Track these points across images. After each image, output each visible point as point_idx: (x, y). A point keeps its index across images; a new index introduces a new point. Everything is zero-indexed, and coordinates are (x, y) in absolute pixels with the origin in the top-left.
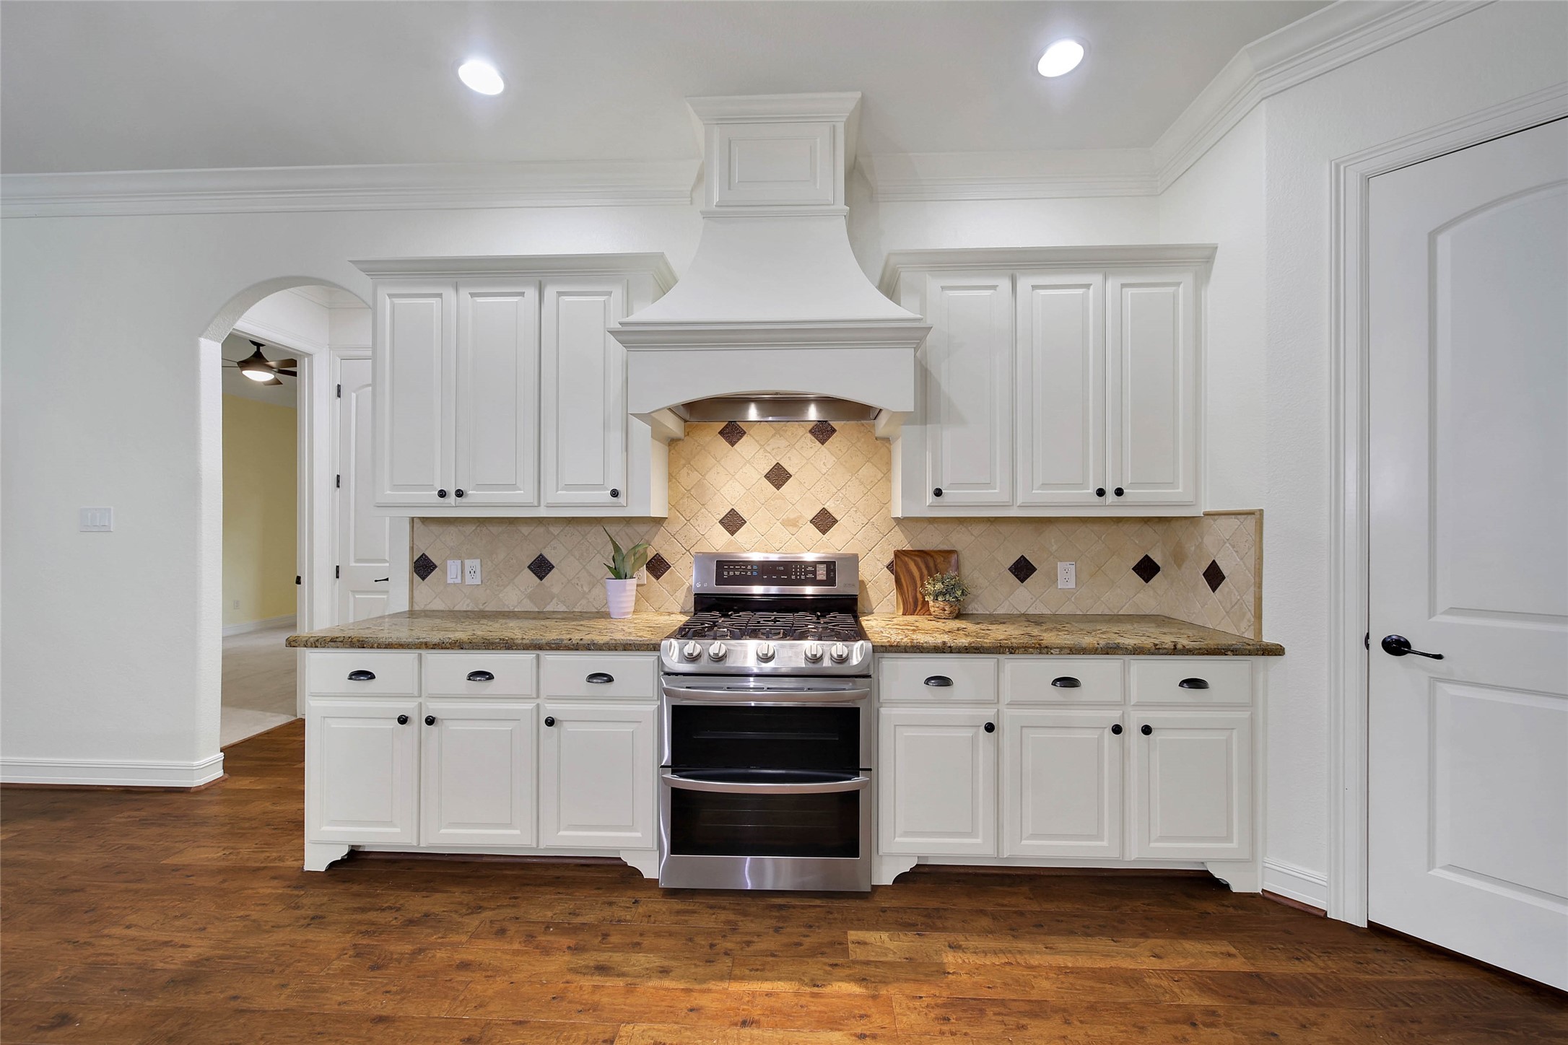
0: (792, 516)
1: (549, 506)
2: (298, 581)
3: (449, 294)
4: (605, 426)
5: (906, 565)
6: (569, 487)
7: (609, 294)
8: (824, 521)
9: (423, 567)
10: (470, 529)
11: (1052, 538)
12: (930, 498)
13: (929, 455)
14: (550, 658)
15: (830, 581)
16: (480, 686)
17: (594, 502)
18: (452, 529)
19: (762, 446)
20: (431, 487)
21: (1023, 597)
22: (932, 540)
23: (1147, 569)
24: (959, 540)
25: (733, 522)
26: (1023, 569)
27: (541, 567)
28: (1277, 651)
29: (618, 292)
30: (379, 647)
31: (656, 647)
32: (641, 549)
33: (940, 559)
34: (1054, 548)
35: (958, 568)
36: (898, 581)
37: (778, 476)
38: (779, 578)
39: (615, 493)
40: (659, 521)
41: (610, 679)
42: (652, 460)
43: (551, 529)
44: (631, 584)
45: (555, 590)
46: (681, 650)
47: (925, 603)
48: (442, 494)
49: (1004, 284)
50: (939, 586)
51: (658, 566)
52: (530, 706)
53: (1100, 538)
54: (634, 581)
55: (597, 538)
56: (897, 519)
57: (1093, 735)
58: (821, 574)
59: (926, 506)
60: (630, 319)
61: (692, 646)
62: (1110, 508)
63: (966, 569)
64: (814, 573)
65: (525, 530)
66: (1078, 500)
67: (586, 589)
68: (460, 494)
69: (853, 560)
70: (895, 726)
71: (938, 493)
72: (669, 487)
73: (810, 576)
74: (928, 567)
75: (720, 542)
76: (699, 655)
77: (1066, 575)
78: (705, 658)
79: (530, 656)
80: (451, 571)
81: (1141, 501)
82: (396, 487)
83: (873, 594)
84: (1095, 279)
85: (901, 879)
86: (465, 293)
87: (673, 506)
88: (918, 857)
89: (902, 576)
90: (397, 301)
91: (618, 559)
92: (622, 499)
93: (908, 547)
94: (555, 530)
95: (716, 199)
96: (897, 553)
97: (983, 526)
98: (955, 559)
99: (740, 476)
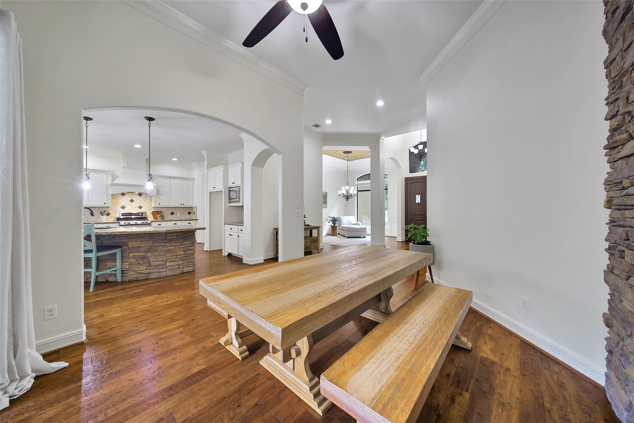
0: (134, 207)
1: (91, 205)
4: (103, 194)
6: (95, 202)
8: (140, 207)
11: (177, 209)
12: (158, 204)
13: (158, 200)
15: (142, 215)
17: (101, 205)
19: (129, 197)
21: (172, 217)
22: (158, 210)
23: (189, 213)
24: (163, 210)
25: (123, 207)
26: (172, 213)
28: (198, 220)
32: (106, 211)
33: (160, 212)
34: (177, 211)
35: (163, 213)
36: (153, 215)
37: (132, 201)
38: (133, 215)
39: (105, 203)
40: (109, 207)
42: (110, 199)
44: (105, 216)
47: (157, 218)
49: (169, 180)
50: (160, 215)
51: (108, 214)
53: (182, 210)
55: (98, 209)
56: (153, 207)
58: (141, 214)
59: (158, 205)
62: (182, 206)
63: (164, 213)
64: (139, 214)
66: (178, 205)
69: (146, 213)
71: (159, 204)
74: (158, 213)
75: (122, 210)
77: (179, 214)
81: (186, 205)
83: (149, 217)
84: (181, 180)
87: (111, 205)
91: (102, 213)
93: (155, 211)
95: (125, 166)
96: (153, 212)
97: (166, 208)
98: (162, 212)
99: (125, 201)
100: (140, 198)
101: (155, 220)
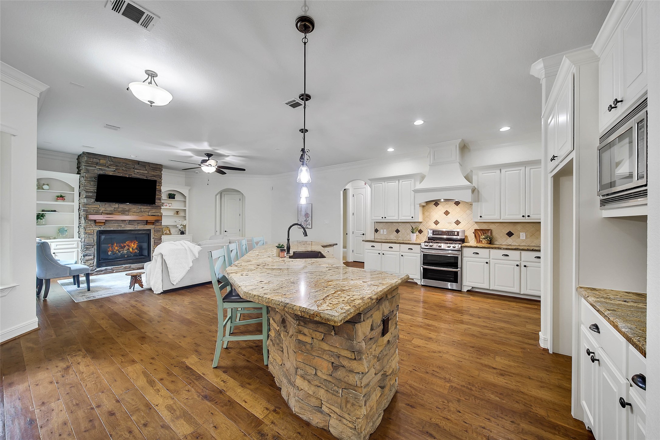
0: (450, 221)
1: (400, 220)
2: (347, 234)
3: (383, 183)
4: (411, 206)
5: (478, 232)
6: (404, 216)
7: (411, 181)
8: (458, 223)
9: (376, 231)
10: (384, 224)
11: (519, 227)
13: (479, 209)
14: (401, 245)
15: (458, 235)
16: (391, 249)
17: (409, 219)
18: (381, 224)
19: (443, 207)
20: (380, 217)
21: (510, 241)
22: (485, 227)
24: (492, 227)
25: (436, 223)
26: (510, 234)
27: (397, 231)
29: (413, 180)
30: (376, 242)
31: (420, 244)
32: (417, 228)
33: (487, 231)
34: (519, 229)
35: (491, 233)
37: (447, 213)
38: (446, 234)
39: (412, 217)
40: (421, 222)
41: (412, 249)
42: (419, 210)
43: (399, 224)
44: (415, 234)
45: (400, 236)
46: (424, 244)
47: (482, 241)
48: (382, 218)
50: (486, 237)
51: (420, 232)
52: (399, 253)
53: (533, 227)
54: (416, 234)
55: (408, 225)
56: (475, 222)
57: (513, 266)
58: (456, 234)
60: (415, 188)
61: (426, 244)
62: (527, 220)
63: (494, 233)
64: (454, 233)
65: (394, 224)
66: (518, 218)
67: (406, 236)
68: (385, 218)
69: (465, 231)
70: (467, 261)
71: (481, 217)
72: (423, 216)
73: (453, 234)
74: (484, 232)
75: (434, 227)
76: (428, 245)
77: (523, 236)
78: (429, 246)
79: (399, 245)
80: (381, 231)
81: (535, 218)
82: (375, 217)
83: (469, 239)
85: (468, 291)
86: (386, 183)
87: (424, 219)
88: (472, 287)
89: (476, 235)
90: (375, 185)
91: (413, 230)
92: (414, 218)
93: (478, 229)
94: (400, 224)
95: (432, 163)
96: (475, 230)
97: (498, 224)
98: (490, 231)
99: (437, 213)
100: (458, 208)
101: (479, 245)
